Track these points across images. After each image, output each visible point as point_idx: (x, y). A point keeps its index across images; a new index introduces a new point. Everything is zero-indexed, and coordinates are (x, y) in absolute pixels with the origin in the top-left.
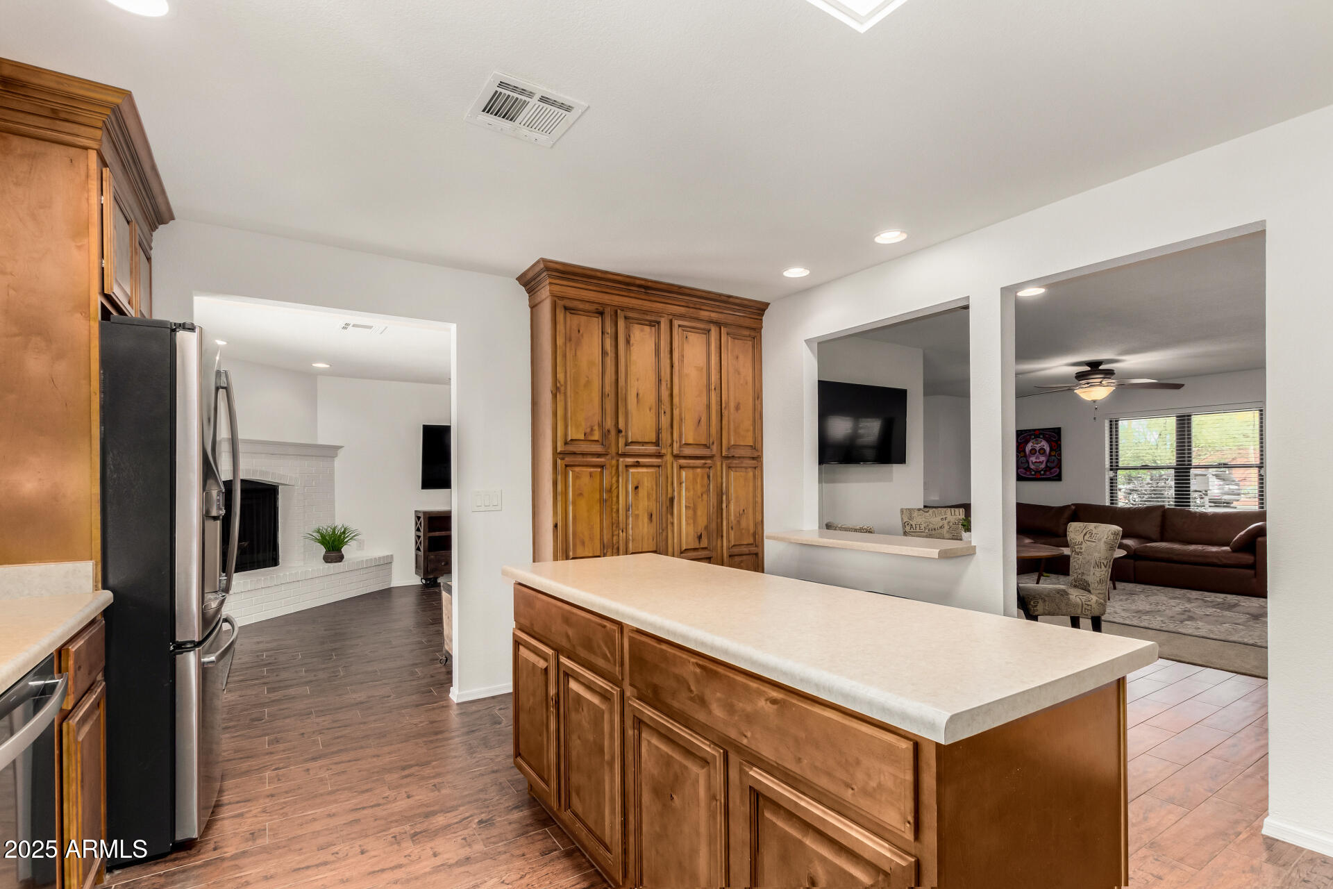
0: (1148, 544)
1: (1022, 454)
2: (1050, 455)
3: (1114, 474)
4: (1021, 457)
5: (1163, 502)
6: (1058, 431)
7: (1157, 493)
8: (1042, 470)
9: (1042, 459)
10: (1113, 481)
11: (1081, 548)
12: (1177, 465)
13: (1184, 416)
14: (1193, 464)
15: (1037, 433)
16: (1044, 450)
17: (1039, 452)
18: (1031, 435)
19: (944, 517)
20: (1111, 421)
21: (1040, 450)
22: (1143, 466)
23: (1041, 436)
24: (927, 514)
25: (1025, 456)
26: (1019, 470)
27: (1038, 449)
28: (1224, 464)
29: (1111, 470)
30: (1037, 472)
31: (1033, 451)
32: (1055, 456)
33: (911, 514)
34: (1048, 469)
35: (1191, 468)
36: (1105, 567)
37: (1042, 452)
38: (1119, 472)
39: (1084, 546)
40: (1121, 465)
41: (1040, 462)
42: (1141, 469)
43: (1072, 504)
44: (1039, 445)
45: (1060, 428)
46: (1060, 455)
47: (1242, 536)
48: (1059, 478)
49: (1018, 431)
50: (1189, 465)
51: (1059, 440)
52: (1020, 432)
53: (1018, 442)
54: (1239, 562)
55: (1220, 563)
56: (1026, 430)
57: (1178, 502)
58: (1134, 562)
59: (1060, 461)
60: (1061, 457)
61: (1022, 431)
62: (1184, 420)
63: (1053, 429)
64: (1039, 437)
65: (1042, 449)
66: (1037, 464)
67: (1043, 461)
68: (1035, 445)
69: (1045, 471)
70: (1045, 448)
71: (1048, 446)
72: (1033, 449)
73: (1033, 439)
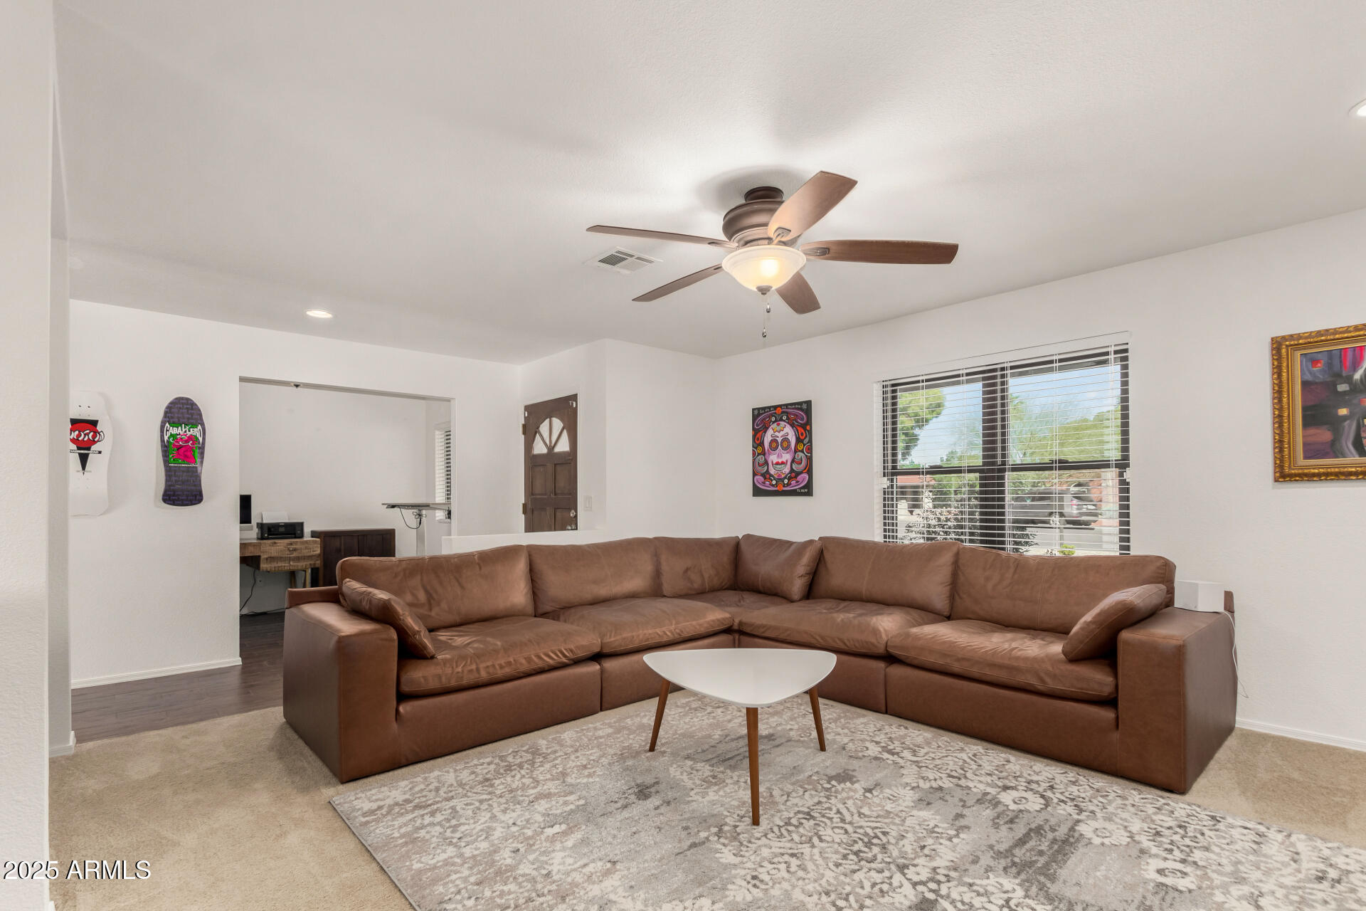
1: (760, 450)
2: (796, 450)
3: (889, 483)
4: (759, 454)
6: (807, 407)
8: (785, 478)
9: (787, 457)
10: (887, 497)
12: (984, 464)
13: (995, 370)
14: (1009, 463)
15: (779, 410)
16: (789, 441)
17: (782, 446)
18: (770, 417)
20: (885, 387)
21: (783, 441)
22: (931, 468)
23: (784, 418)
25: (764, 453)
26: (756, 477)
27: (779, 440)
28: (1061, 461)
29: (885, 475)
30: (780, 480)
31: (774, 445)
32: (802, 451)
34: (794, 475)
35: (1006, 469)
37: (785, 444)
38: (896, 478)
40: (900, 464)
41: (783, 463)
42: (928, 473)
43: (819, 538)
44: (782, 433)
45: (810, 401)
46: (810, 449)
47: (1088, 624)
48: (807, 490)
49: (753, 410)
50: (1004, 463)
51: (809, 422)
52: (756, 412)
53: (754, 429)
54: (1082, 689)
55: (1040, 687)
56: (764, 408)
57: (986, 535)
58: (887, 667)
59: (810, 459)
60: (811, 454)
61: (759, 409)
62: (995, 377)
63: (800, 403)
64: (781, 420)
65: (786, 440)
66: (779, 466)
67: (787, 461)
68: (777, 434)
69: (790, 479)
70: (789, 437)
71: (794, 433)
72: (774, 441)
73: (774, 422)
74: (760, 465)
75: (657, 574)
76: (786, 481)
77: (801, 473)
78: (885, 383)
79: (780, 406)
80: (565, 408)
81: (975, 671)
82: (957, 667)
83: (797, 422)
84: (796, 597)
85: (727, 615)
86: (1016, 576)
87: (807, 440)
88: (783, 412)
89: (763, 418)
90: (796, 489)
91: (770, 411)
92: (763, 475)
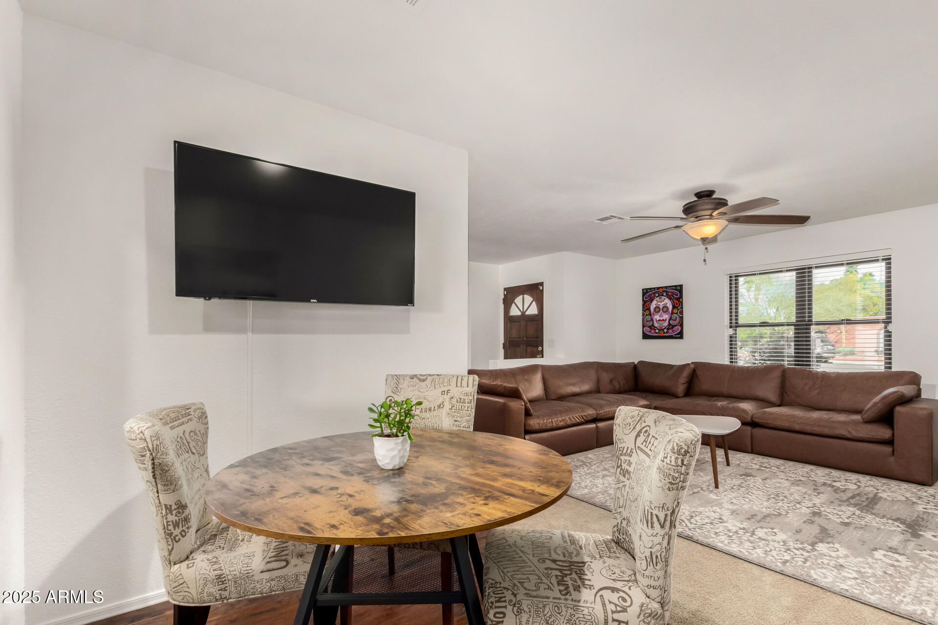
0: (768, 410)
1: (647, 312)
2: (672, 313)
3: (733, 332)
4: (647, 315)
5: (783, 361)
6: (679, 289)
7: (777, 352)
8: (665, 328)
9: (666, 316)
10: (732, 339)
11: (630, 464)
12: (797, 321)
13: (804, 269)
14: (813, 321)
15: (661, 290)
16: (668, 308)
17: (663, 310)
18: (654, 293)
19: (446, 389)
20: (731, 277)
21: (663, 307)
22: (762, 323)
23: (665, 294)
24: (423, 384)
25: (650, 314)
26: (645, 328)
27: (661, 307)
28: (847, 320)
29: (731, 327)
30: (661, 330)
31: (657, 310)
32: (677, 313)
33: (397, 384)
34: (671, 327)
35: (812, 324)
36: (662, 527)
37: (665, 309)
38: (738, 329)
39: (634, 459)
40: (741, 321)
41: (663, 320)
42: (760, 326)
43: (692, 363)
44: (663, 303)
45: (682, 285)
46: (682, 312)
47: (876, 404)
48: (680, 336)
49: (643, 289)
50: (811, 321)
51: (681, 297)
52: (645, 291)
53: (643, 300)
54: (873, 436)
55: (849, 436)
56: (650, 289)
57: (798, 361)
58: (752, 429)
59: (682, 318)
60: (683, 314)
61: (647, 289)
62: (804, 273)
63: (676, 286)
64: (663, 295)
65: (665, 307)
66: (660, 322)
67: (666, 319)
68: (659, 303)
69: (668, 329)
70: (668, 305)
71: (671, 303)
72: (657, 307)
73: (657, 297)
74: (647, 321)
75: (598, 381)
76: (665, 330)
77: (676, 326)
78: (731, 275)
79: (662, 287)
80: (535, 290)
81: (808, 429)
82: (797, 427)
83: (674, 297)
84: (681, 395)
85: (648, 403)
86: (823, 383)
87: (680, 307)
88: (663, 291)
89: (649, 295)
90: (672, 335)
91: (655, 290)
92: (650, 327)
